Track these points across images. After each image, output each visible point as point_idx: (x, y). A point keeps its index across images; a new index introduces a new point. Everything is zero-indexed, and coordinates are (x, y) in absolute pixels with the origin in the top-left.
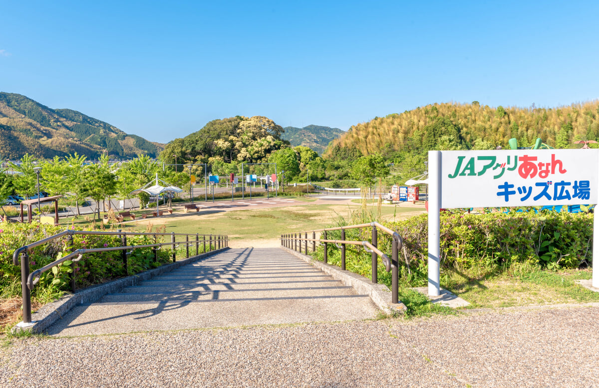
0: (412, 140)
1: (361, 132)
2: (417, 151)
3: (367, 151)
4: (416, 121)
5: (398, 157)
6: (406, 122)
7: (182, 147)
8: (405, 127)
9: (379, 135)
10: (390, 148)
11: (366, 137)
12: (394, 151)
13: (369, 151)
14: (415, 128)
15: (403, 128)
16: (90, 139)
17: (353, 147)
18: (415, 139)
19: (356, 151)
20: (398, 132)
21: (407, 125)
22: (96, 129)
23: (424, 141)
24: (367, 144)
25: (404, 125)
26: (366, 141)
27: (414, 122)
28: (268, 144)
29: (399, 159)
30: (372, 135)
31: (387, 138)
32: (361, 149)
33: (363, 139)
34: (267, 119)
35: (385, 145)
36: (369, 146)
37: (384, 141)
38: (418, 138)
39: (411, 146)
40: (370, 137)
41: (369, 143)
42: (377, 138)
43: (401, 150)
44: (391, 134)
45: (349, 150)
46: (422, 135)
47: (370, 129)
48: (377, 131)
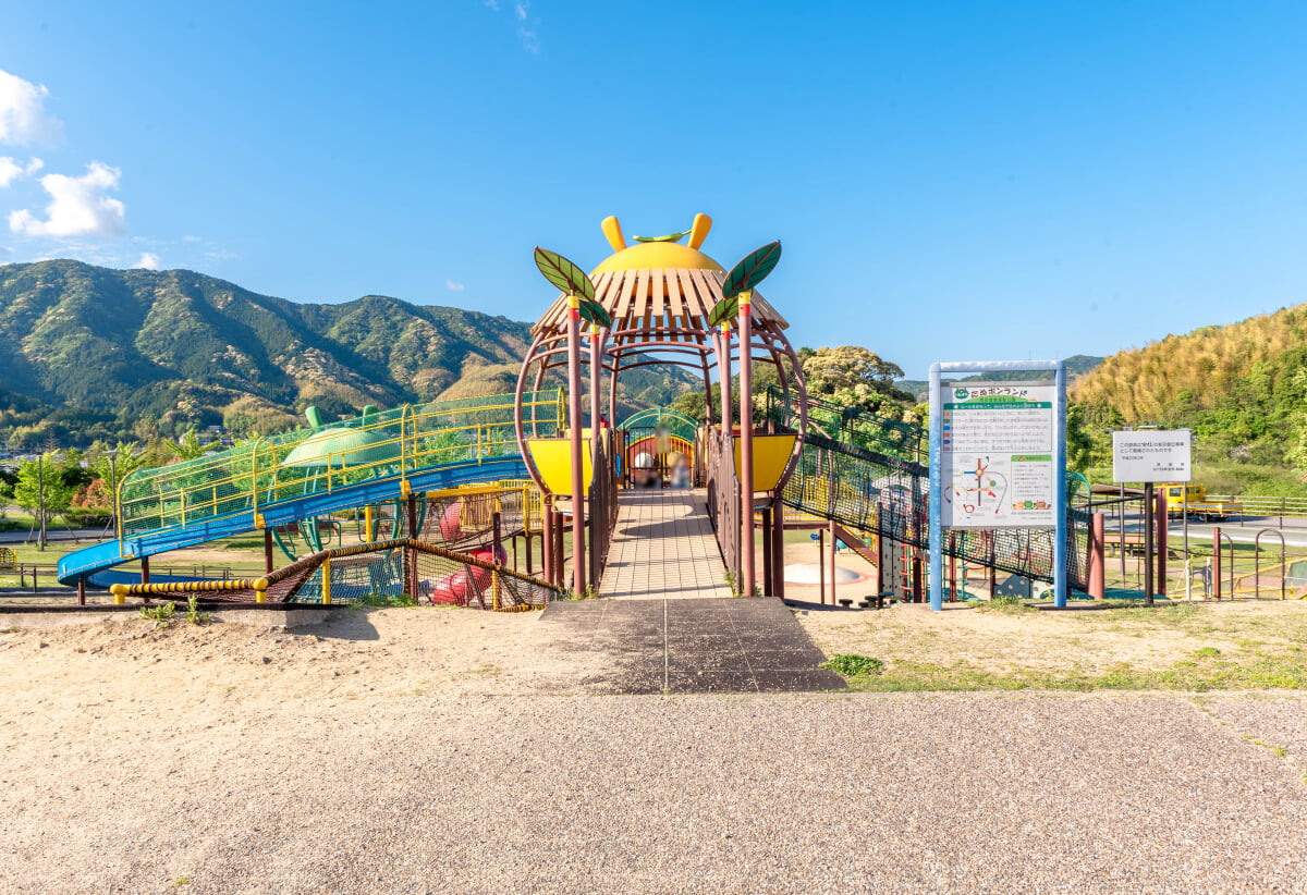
0: (1248, 383)
1: (1123, 370)
2: (1258, 409)
3: (1134, 409)
4: (1260, 340)
5: (1208, 422)
6: (1233, 343)
7: (692, 408)
8: (1231, 356)
9: (1165, 374)
10: (1189, 402)
11: (1134, 379)
12: (1199, 408)
13: (1138, 409)
14: (1257, 355)
15: (1226, 358)
16: (646, 395)
17: (1101, 402)
18: (1257, 382)
19: (1108, 410)
20: (1211, 368)
21: (1235, 350)
22: (656, 376)
23: (1278, 385)
24: (1133, 395)
25: (1227, 349)
26: (1131, 388)
27: (1253, 344)
28: (851, 401)
29: (1211, 428)
30: (1147, 376)
31: (1184, 379)
32: (1120, 405)
33: (1124, 384)
34: (864, 352)
35: (1178, 396)
36: (1137, 398)
37: (1177, 387)
38: (1264, 377)
39: (1244, 397)
40: (1142, 379)
41: (1140, 392)
42: (1158, 381)
43: (1218, 406)
44: (1193, 371)
45: (1091, 408)
46: (1275, 371)
47: (1144, 363)
48: (1160, 366)
